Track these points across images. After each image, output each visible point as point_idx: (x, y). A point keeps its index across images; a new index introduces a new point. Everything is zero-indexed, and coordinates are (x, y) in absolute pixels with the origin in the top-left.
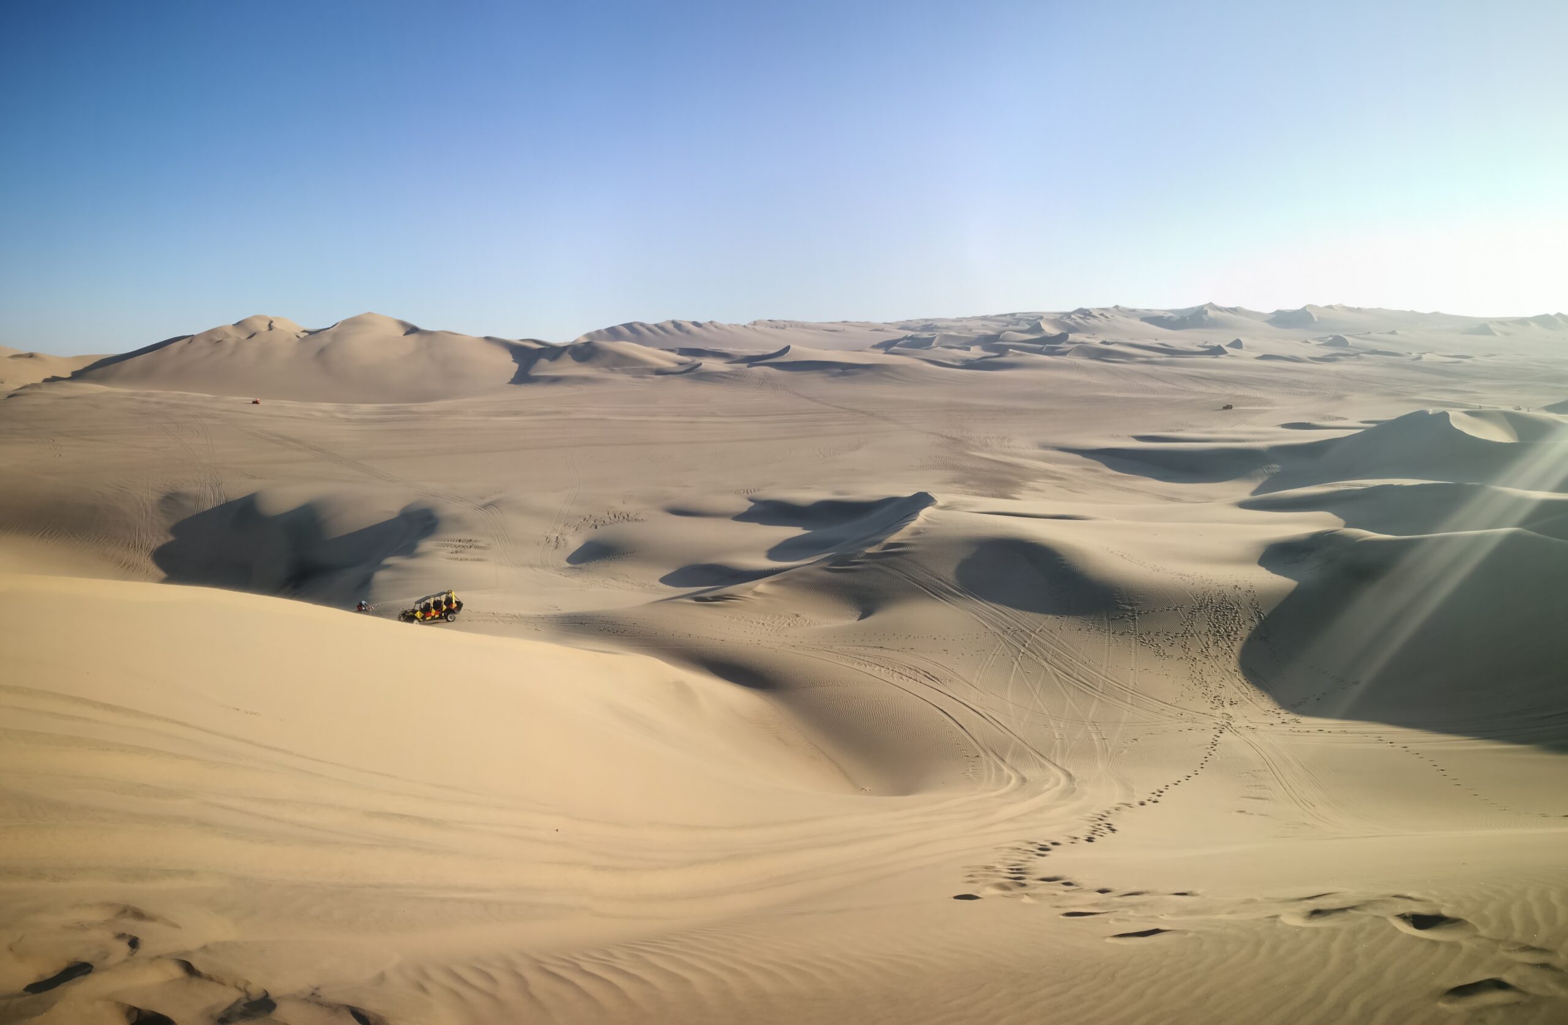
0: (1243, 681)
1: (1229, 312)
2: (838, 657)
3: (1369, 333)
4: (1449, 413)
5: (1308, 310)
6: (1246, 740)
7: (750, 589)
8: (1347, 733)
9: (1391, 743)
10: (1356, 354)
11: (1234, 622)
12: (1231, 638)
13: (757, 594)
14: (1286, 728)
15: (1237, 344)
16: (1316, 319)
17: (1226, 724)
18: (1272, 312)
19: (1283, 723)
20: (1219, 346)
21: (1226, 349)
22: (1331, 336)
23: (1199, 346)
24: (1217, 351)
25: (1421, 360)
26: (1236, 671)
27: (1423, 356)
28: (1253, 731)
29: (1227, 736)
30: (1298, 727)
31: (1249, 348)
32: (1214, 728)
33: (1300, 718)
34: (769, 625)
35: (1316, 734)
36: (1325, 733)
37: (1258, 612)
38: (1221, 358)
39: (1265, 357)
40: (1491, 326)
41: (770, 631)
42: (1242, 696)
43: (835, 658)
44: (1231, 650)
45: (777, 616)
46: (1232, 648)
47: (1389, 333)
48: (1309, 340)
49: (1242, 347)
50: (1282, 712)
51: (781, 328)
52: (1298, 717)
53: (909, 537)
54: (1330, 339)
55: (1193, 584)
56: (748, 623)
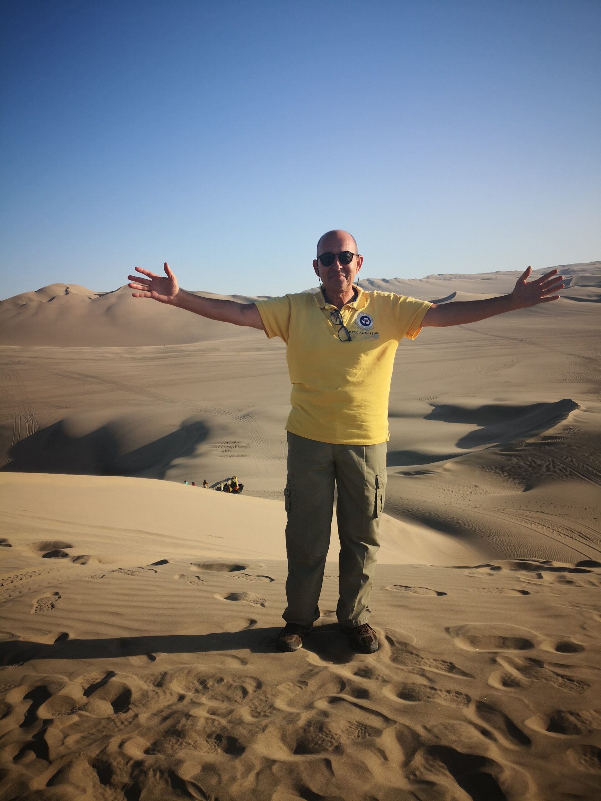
2: (509, 517)
7: (439, 467)
13: (446, 470)
34: (456, 492)
41: (457, 496)
43: (508, 517)
45: (461, 486)
51: (448, 280)
53: (562, 432)
56: (441, 490)
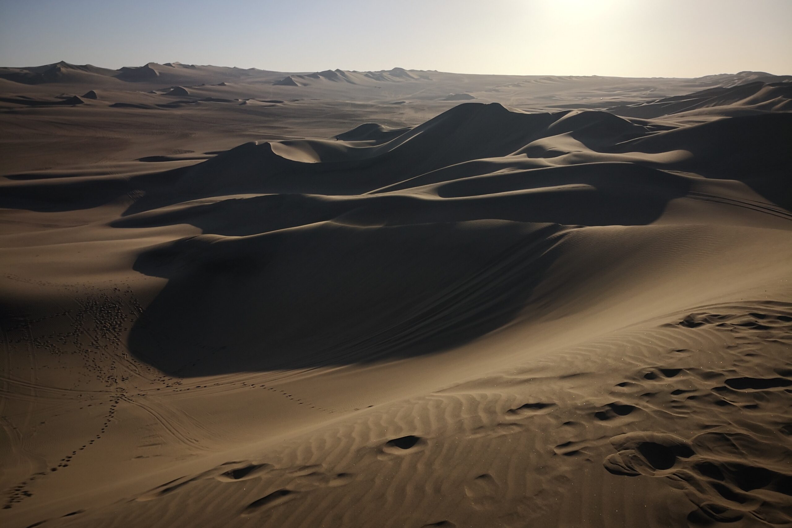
0: (131, 361)
1: (80, 69)
3: (204, 85)
4: (271, 143)
5: (150, 67)
6: (139, 404)
8: (219, 385)
9: (252, 385)
10: (193, 101)
11: (117, 317)
12: (116, 330)
14: (170, 390)
15: (91, 95)
16: (158, 74)
17: (121, 396)
18: (119, 68)
19: (167, 386)
20: (75, 97)
21: (82, 99)
22: (172, 88)
23: (57, 97)
24: (74, 101)
25: (246, 105)
26: (124, 354)
27: (247, 102)
28: (144, 397)
29: (122, 404)
30: (180, 387)
31: (103, 98)
32: (111, 401)
33: (181, 381)
35: (195, 390)
36: (202, 388)
37: (137, 307)
38: (78, 107)
39: (116, 105)
40: (293, 79)
42: (131, 372)
44: (118, 339)
46: (118, 337)
47: (219, 85)
48: (154, 91)
49: (97, 98)
50: (166, 378)
52: (179, 380)
54: (172, 89)
55: (77, 292)
